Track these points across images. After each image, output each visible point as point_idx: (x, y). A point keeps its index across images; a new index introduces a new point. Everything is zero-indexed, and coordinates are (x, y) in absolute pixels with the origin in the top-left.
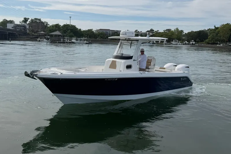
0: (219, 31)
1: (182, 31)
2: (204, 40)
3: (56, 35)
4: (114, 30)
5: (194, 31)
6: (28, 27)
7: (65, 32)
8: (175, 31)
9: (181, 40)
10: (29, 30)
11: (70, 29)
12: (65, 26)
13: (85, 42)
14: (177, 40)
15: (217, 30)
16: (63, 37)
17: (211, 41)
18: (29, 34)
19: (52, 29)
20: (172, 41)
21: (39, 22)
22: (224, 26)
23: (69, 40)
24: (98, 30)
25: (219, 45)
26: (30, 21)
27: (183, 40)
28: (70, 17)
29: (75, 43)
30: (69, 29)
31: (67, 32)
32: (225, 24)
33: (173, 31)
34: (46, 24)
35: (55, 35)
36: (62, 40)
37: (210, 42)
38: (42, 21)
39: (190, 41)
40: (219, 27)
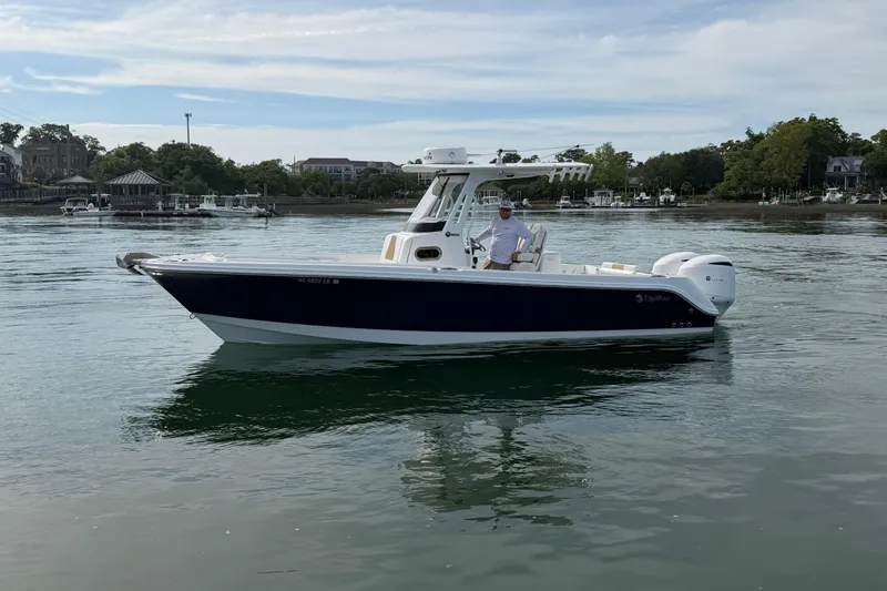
0: (766, 149)
1: (626, 156)
2: (708, 185)
3: (136, 186)
4: (366, 163)
5: (672, 153)
6: (18, 160)
7: (169, 173)
8: (598, 154)
9: (623, 190)
10: (24, 174)
11: (191, 163)
12: (168, 149)
13: (255, 209)
14: (610, 188)
15: (757, 148)
16: (164, 194)
17: (734, 188)
18: (23, 187)
19: (118, 164)
20: (591, 195)
21: (64, 140)
22: (783, 130)
23: (187, 206)
24: (301, 165)
25: (767, 203)
26: (25, 138)
27: (632, 190)
28: (187, 115)
29: (213, 213)
30: (184, 163)
31: (177, 173)
32: (786, 121)
33: (591, 155)
34: (93, 147)
35: (131, 186)
36: (160, 204)
37: (733, 193)
38: (74, 134)
39: (657, 191)
40: (764, 132)
